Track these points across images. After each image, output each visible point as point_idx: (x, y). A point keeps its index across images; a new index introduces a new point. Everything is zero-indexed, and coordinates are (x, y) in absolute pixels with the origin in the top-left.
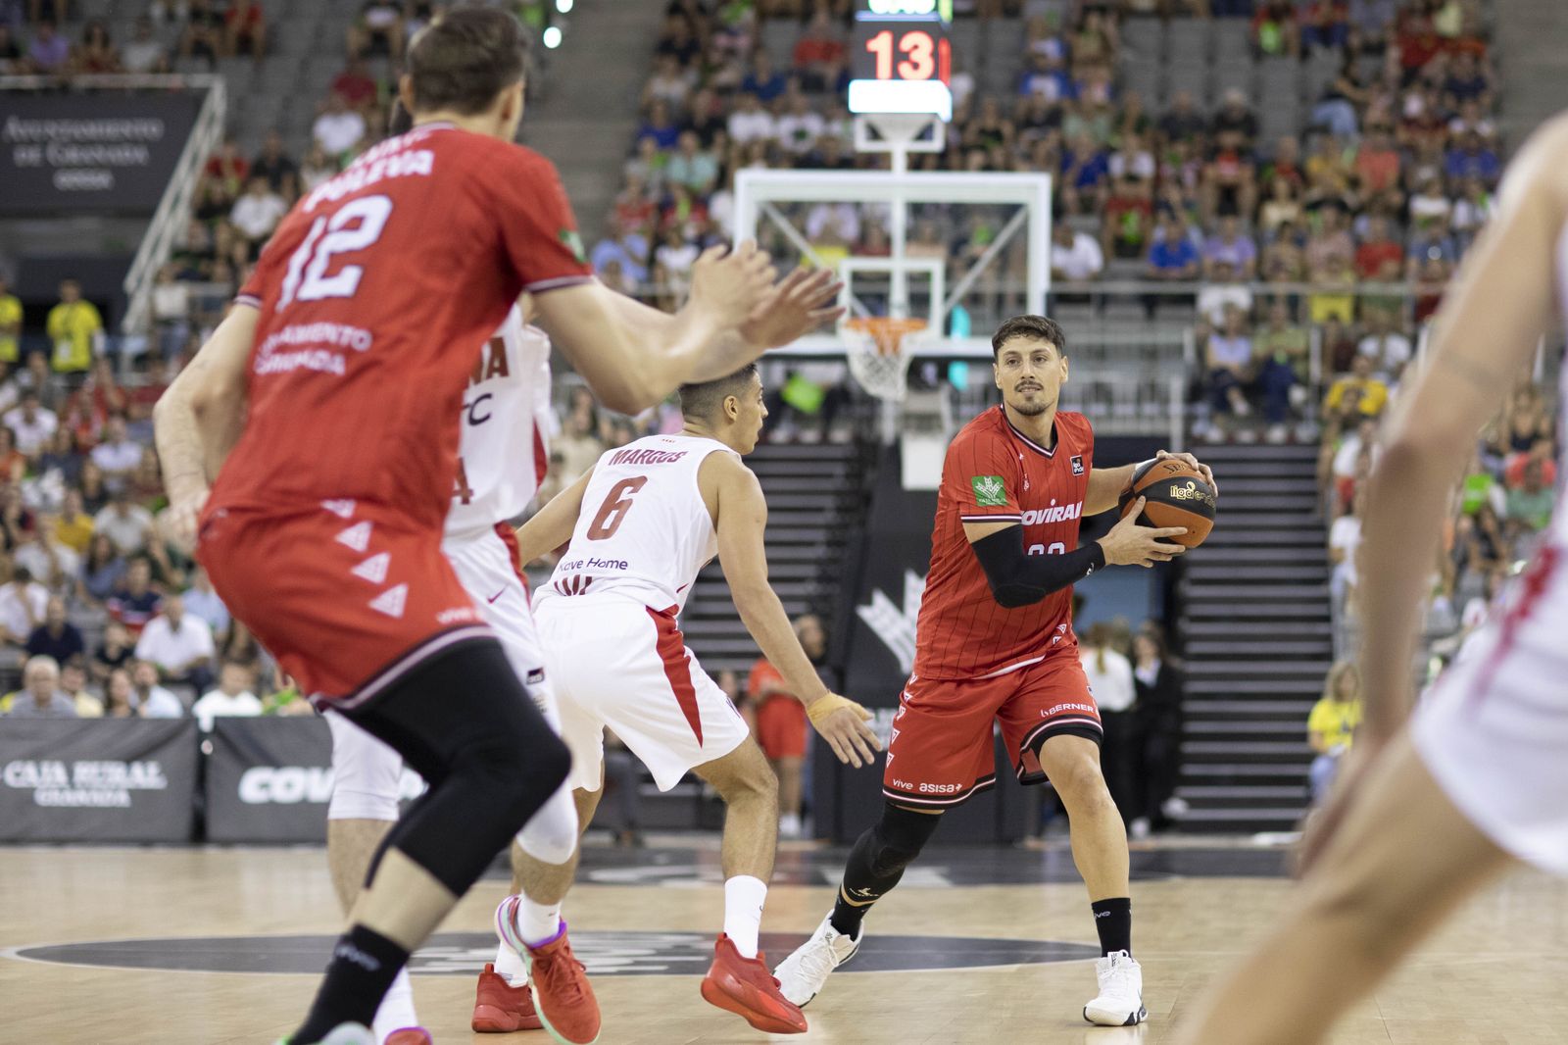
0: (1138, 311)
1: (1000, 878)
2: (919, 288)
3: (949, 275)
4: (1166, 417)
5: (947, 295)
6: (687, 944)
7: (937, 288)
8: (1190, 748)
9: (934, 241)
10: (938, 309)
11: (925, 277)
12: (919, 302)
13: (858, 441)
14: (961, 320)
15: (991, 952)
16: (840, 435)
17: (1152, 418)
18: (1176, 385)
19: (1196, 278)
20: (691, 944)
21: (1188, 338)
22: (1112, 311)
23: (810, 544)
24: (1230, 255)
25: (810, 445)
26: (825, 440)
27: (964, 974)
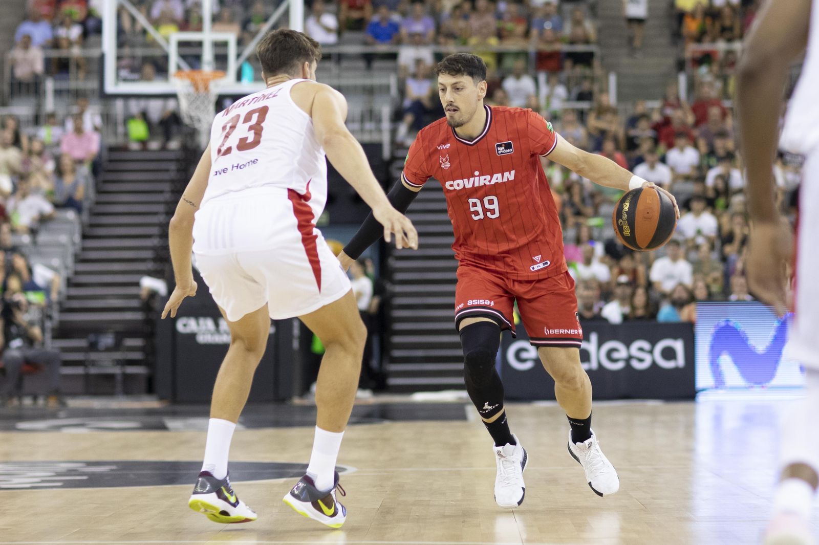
0: (361, 64)
1: (277, 424)
2: (221, 51)
3: (240, 43)
4: (380, 131)
5: (239, 56)
6: (75, 469)
7: (232, 51)
8: (397, 339)
9: (231, 21)
10: (233, 64)
11: (225, 44)
12: (221, 60)
13: (184, 148)
14: (248, 71)
15: (269, 471)
16: (174, 145)
17: (371, 132)
18: (386, 111)
19: (399, 42)
20: (78, 469)
21: (392, 81)
22: (345, 64)
23: (155, 214)
24: (418, 28)
25: (154, 151)
26: (164, 148)
27: (249, 485)
